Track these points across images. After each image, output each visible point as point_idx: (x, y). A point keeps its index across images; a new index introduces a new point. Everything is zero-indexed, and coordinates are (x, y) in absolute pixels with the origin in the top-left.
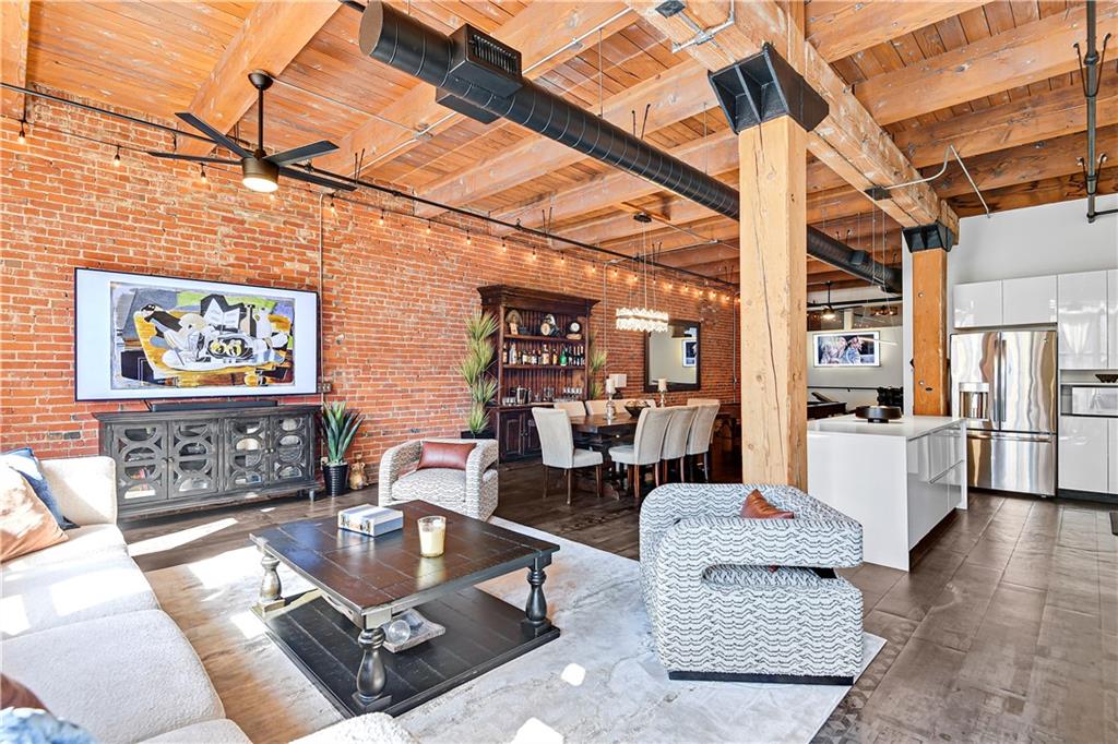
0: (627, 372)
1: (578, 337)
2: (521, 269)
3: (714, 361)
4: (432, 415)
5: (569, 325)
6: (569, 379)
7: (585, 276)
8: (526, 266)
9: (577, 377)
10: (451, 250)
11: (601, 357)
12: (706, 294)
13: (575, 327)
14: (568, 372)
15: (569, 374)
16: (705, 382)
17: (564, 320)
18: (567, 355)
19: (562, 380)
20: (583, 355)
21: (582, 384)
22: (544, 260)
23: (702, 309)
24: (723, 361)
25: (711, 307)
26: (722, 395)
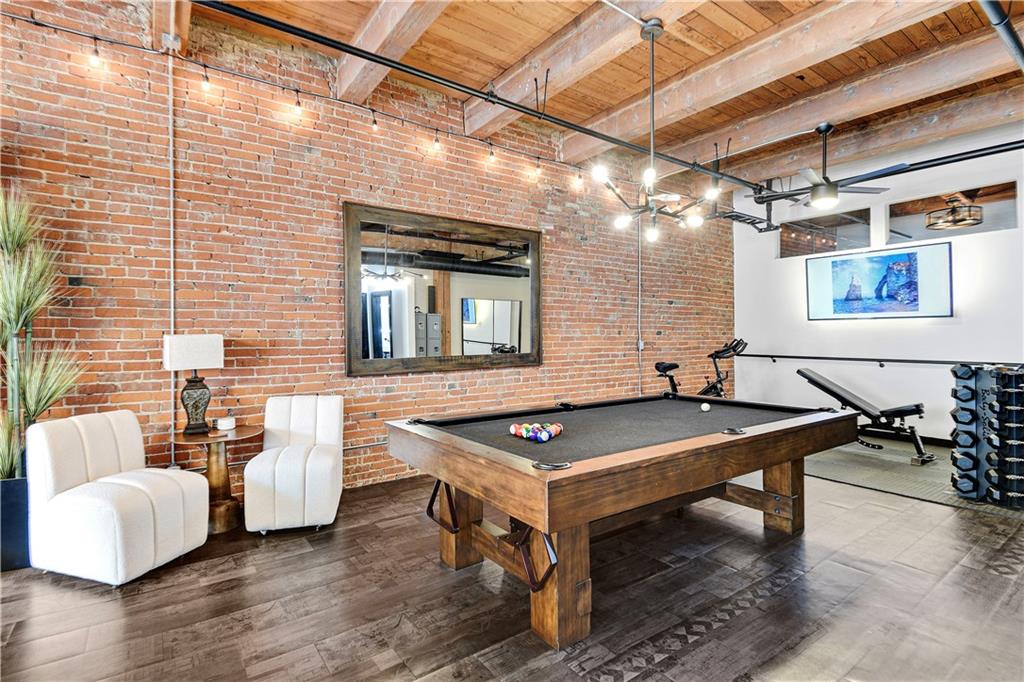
16: (558, 351)
23: (549, 207)
24: (610, 310)
25: (575, 206)
26: (606, 375)
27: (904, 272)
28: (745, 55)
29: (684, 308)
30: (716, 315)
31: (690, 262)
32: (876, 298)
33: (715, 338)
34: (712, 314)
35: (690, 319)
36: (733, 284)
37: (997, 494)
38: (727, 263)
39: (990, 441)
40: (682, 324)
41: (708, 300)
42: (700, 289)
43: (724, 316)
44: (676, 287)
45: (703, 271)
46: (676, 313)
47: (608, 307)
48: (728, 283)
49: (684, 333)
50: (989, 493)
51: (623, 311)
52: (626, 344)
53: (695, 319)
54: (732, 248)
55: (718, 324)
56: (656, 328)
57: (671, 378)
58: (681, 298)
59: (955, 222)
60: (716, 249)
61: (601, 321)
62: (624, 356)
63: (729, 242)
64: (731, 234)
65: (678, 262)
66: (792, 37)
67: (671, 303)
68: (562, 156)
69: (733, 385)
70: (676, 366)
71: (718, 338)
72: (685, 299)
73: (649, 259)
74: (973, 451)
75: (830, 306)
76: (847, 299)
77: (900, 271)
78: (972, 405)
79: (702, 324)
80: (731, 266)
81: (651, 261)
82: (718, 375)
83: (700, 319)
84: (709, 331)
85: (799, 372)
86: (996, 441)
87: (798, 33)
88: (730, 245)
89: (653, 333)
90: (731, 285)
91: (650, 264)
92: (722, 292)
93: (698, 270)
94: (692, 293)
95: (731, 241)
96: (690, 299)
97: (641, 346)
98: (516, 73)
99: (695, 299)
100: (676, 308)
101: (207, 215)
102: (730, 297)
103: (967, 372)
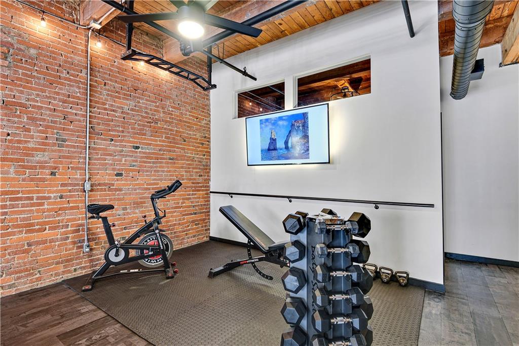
27: (301, 128)
29: (153, 153)
30: (192, 161)
31: (162, 115)
32: (285, 148)
33: (190, 179)
34: (187, 160)
35: (161, 163)
36: (210, 138)
38: (204, 122)
40: (152, 167)
41: (183, 149)
42: (174, 139)
43: (200, 162)
44: (144, 134)
45: (177, 124)
46: (142, 157)
48: (205, 137)
49: (154, 175)
51: (60, 151)
52: (62, 185)
53: (167, 163)
54: (209, 110)
55: (193, 168)
56: (114, 169)
57: (105, 220)
58: (150, 144)
60: (192, 108)
61: (18, 160)
62: (61, 197)
63: (206, 105)
64: (208, 99)
65: (146, 113)
67: (137, 148)
69: (209, 215)
70: (112, 207)
71: (195, 179)
72: (157, 145)
73: (105, 104)
75: (259, 155)
76: (269, 150)
77: (299, 127)
79: (176, 167)
80: (207, 124)
81: (107, 106)
82: (156, 214)
83: (175, 163)
84: (184, 173)
88: (208, 108)
89: (109, 175)
90: (208, 139)
91: (105, 109)
92: (199, 143)
93: (172, 122)
94: (163, 141)
96: (162, 146)
97: (87, 187)
99: (166, 146)
100: (144, 153)
102: (207, 148)
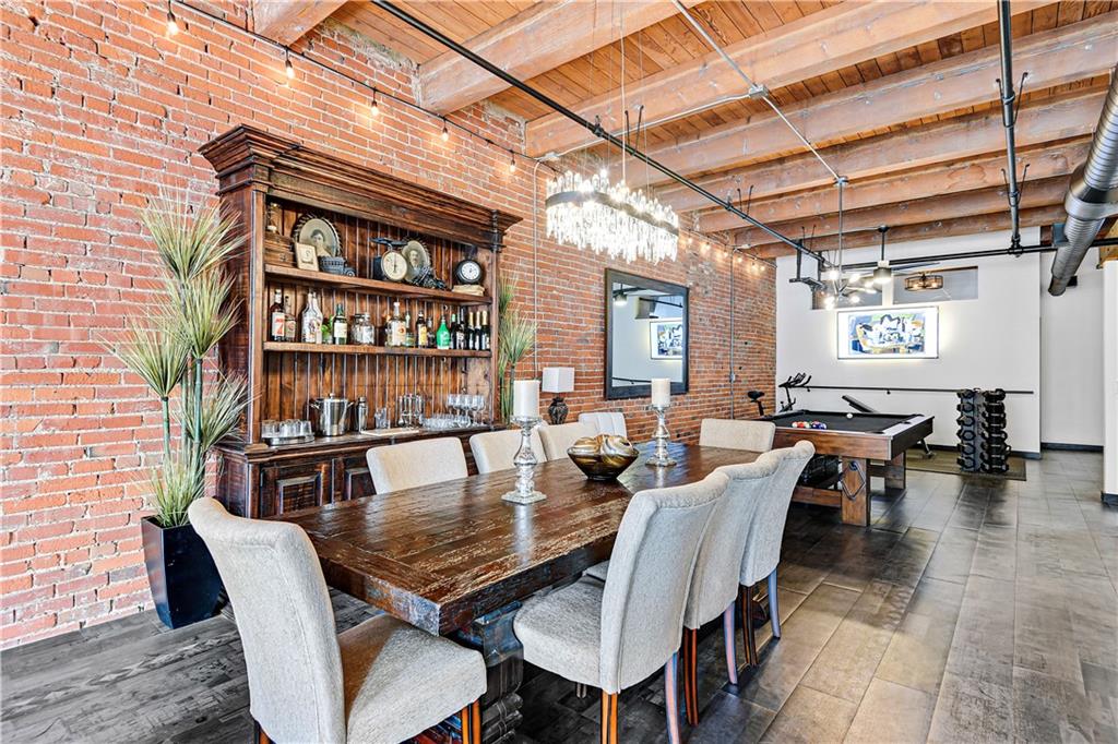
0: (575, 364)
1: (476, 291)
2: (343, 135)
3: (708, 349)
4: (44, 477)
5: (457, 266)
6: (460, 376)
7: (496, 178)
8: (356, 129)
9: (477, 370)
10: (119, 42)
11: (523, 334)
12: (696, 246)
13: (470, 271)
14: (457, 363)
15: (460, 366)
16: (695, 382)
17: (448, 258)
18: (453, 329)
19: (445, 378)
20: (487, 329)
21: (485, 387)
22: (404, 128)
23: (692, 268)
24: (718, 349)
25: (703, 267)
26: (716, 401)
28: (861, 186)
29: (752, 348)
31: (755, 310)
35: (755, 357)
37: (987, 467)
39: (983, 435)
40: (751, 361)
42: (760, 332)
44: (749, 331)
45: (762, 318)
46: (748, 352)
47: (717, 346)
49: (752, 368)
50: (983, 467)
51: (724, 350)
52: (725, 377)
53: (757, 357)
56: (739, 364)
57: (759, 403)
58: (751, 340)
59: (924, 287)
61: (714, 358)
62: (724, 386)
65: (750, 310)
66: (895, 183)
67: (746, 344)
68: (698, 227)
70: (762, 394)
71: (768, 372)
72: (753, 340)
73: (736, 308)
74: (972, 442)
78: (971, 414)
79: (761, 361)
81: (737, 310)
83: (760, 357)
84: (764, 366)
85: (844, 397)
86: (987, 435)
87: (899, 182)
89: (737, 368)
91: (737, 312)
93: (759, 316)
94: (756, 336)
95: (775, 293)
96: (755, 341)
97: (734, 379)
98: (718, 180)
99: (757, 341)
100: (748, 348)
101: (548, 279)
103: (967, 395)
